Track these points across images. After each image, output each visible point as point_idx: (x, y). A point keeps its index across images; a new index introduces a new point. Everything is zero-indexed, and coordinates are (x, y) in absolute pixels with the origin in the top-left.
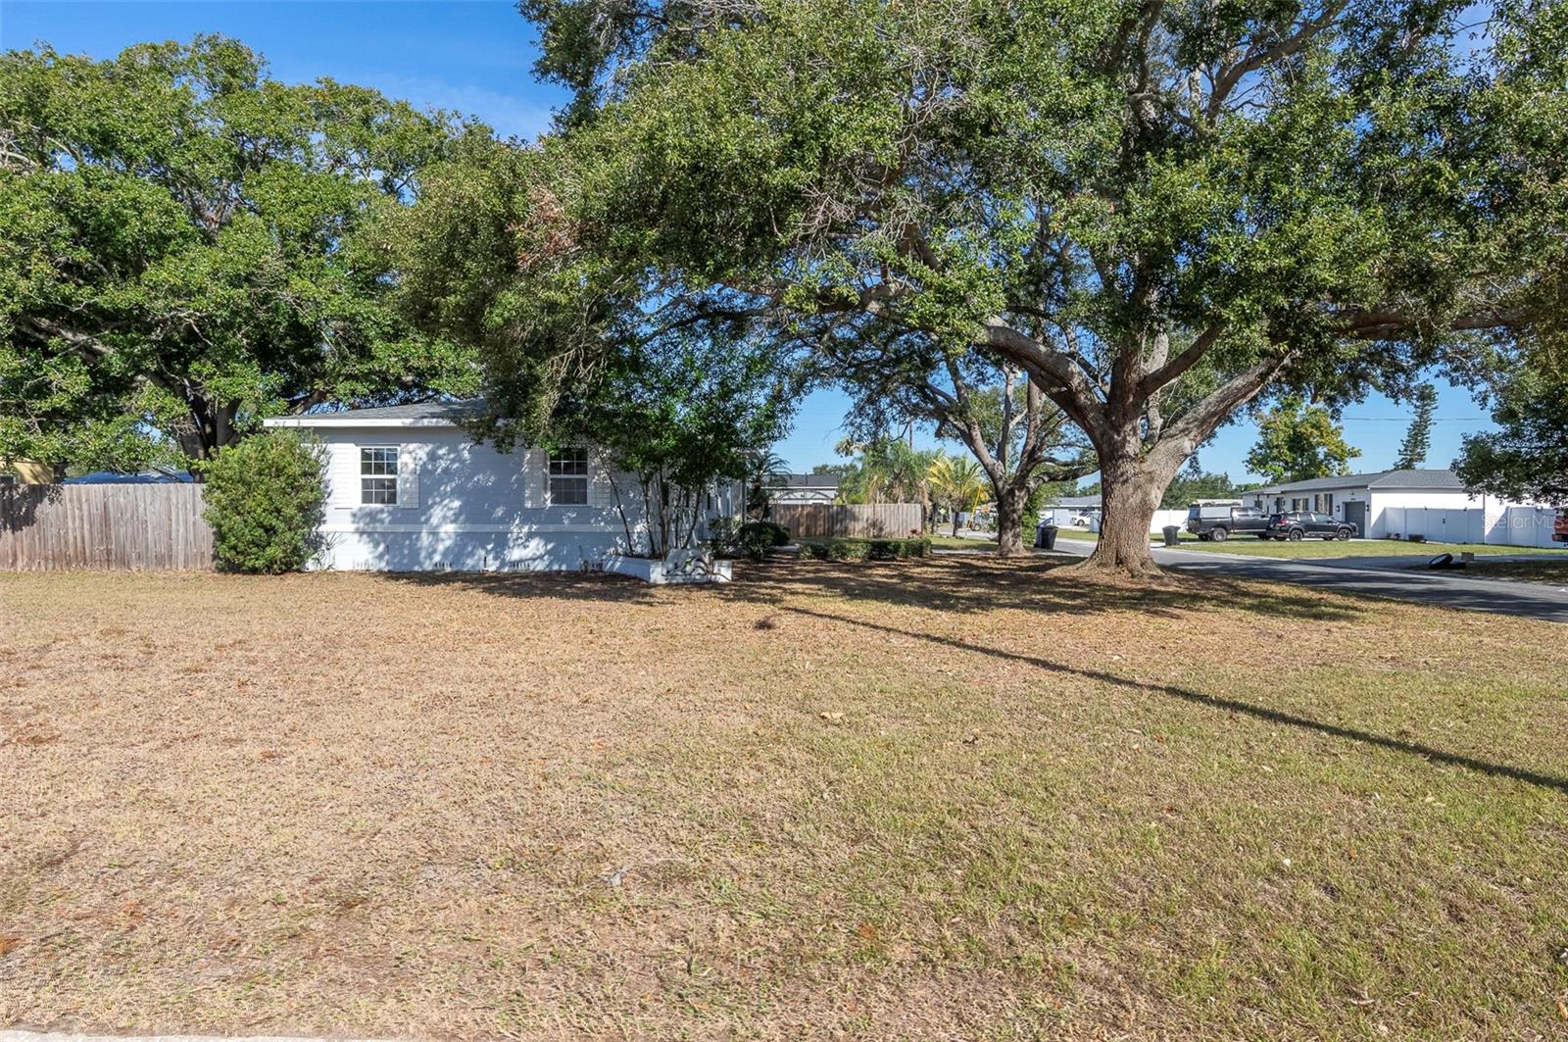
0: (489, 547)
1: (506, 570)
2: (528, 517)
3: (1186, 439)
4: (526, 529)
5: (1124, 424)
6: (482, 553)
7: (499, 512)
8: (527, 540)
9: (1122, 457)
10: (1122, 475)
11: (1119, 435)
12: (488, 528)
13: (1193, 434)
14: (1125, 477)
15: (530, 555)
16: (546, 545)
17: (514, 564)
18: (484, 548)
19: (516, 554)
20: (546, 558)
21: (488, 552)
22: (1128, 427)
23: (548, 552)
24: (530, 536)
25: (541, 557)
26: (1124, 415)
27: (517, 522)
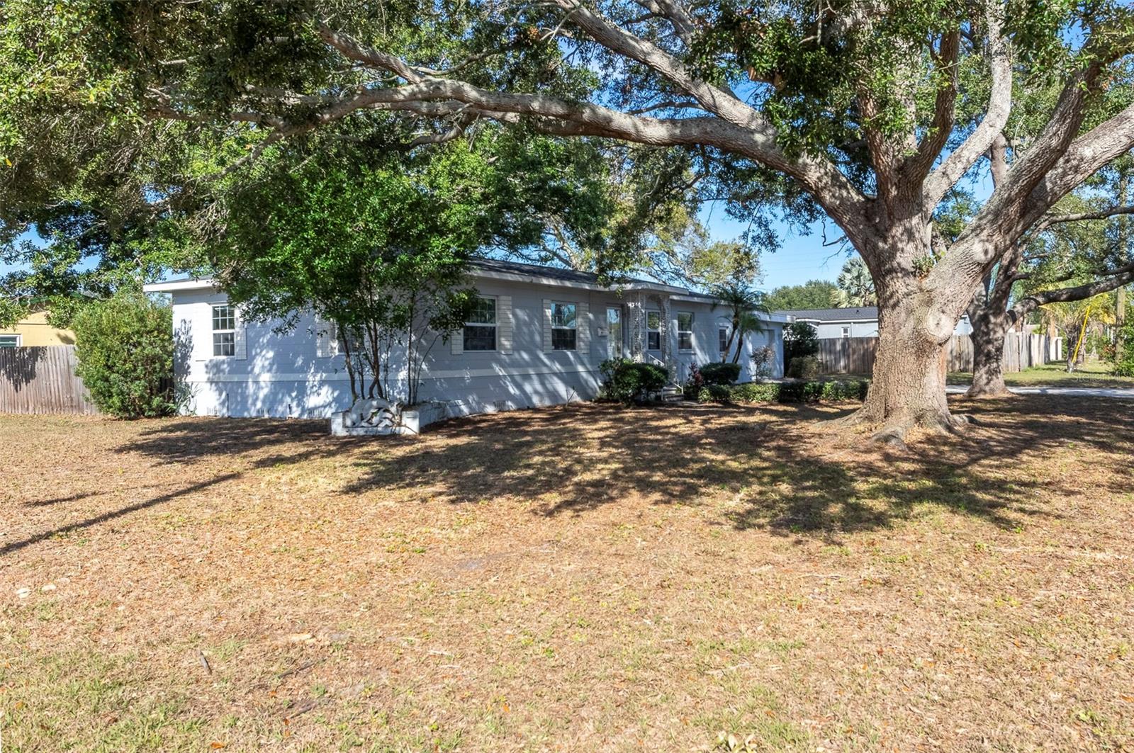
0: (294, 394)
1: (305, 417)
2: (322, 364)
3: (977, 240)
4: (318, 378)
5: (891, 226)
6: (288, 400)
7: (300, 361)
8: (320, 388)
9: (892, 271)
10: (891, 296)
11: (885, 242)
12: (292, 377)
13: (985, 232)
14: (895, 299)
15: (321, 403)
16: (333, 393)
17: (311, 411)
18: (290, 396)
19: (312, 401)
20: (333, 405)
21: (293, 400)
22: (897, 231)
23: (335, 400)
24: (322, 383)
25: (329, 404)
26: (890, 214)
27: (312, 370)
